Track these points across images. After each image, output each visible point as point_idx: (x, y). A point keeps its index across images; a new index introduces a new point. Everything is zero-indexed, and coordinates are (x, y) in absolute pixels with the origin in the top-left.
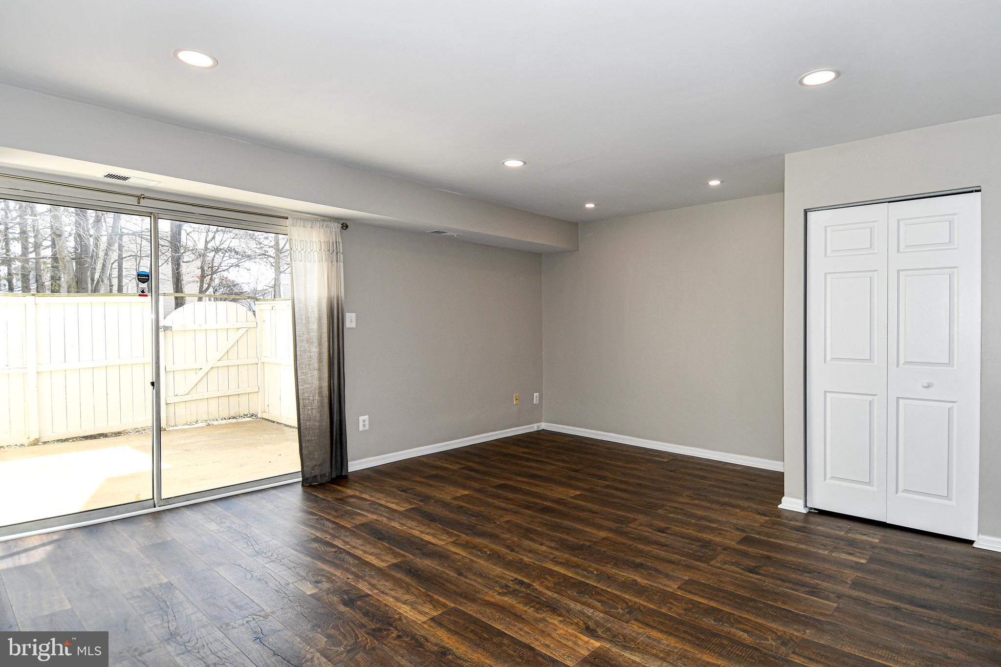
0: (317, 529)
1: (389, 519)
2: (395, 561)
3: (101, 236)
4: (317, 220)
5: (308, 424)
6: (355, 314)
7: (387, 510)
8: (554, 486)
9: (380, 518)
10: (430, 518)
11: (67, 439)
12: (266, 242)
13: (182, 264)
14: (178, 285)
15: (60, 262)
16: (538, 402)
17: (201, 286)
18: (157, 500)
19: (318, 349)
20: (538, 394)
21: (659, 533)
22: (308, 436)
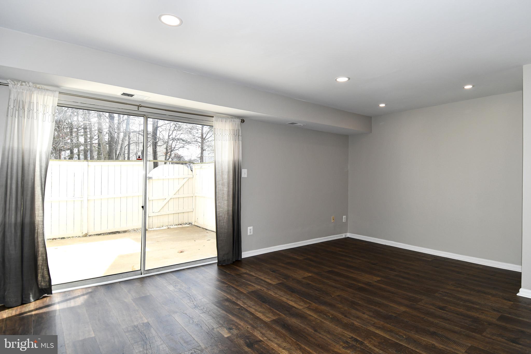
0: (228, 293)
1: (268, 289)
2: (274, 318)
3: (121, 132)
4: (228, 118)
5: (221, 230)
6: (246, 170)
7: (266, 283)
8: (363, 274)
9: (263, 289)
10: (291, 291)
11: (101, 234)
12: (197, 135)
13: (157, 147)
14: (155, 157)
15: (101, 146)
16: (345, 221)
17: (166, 158)
18: (143, 271)
19: (227, 189)
20: (345, 216)
21: (440, 310)
22: (221, 237)
